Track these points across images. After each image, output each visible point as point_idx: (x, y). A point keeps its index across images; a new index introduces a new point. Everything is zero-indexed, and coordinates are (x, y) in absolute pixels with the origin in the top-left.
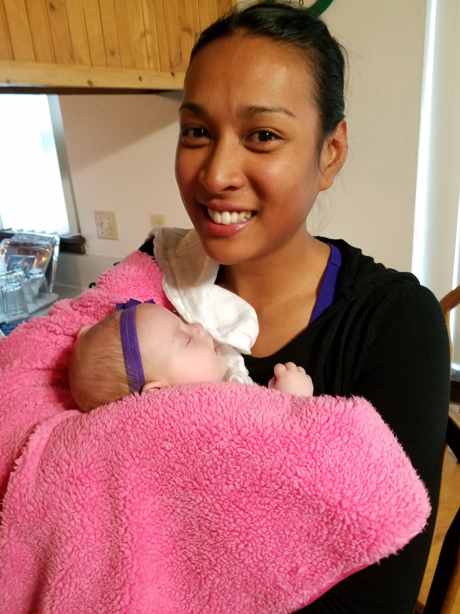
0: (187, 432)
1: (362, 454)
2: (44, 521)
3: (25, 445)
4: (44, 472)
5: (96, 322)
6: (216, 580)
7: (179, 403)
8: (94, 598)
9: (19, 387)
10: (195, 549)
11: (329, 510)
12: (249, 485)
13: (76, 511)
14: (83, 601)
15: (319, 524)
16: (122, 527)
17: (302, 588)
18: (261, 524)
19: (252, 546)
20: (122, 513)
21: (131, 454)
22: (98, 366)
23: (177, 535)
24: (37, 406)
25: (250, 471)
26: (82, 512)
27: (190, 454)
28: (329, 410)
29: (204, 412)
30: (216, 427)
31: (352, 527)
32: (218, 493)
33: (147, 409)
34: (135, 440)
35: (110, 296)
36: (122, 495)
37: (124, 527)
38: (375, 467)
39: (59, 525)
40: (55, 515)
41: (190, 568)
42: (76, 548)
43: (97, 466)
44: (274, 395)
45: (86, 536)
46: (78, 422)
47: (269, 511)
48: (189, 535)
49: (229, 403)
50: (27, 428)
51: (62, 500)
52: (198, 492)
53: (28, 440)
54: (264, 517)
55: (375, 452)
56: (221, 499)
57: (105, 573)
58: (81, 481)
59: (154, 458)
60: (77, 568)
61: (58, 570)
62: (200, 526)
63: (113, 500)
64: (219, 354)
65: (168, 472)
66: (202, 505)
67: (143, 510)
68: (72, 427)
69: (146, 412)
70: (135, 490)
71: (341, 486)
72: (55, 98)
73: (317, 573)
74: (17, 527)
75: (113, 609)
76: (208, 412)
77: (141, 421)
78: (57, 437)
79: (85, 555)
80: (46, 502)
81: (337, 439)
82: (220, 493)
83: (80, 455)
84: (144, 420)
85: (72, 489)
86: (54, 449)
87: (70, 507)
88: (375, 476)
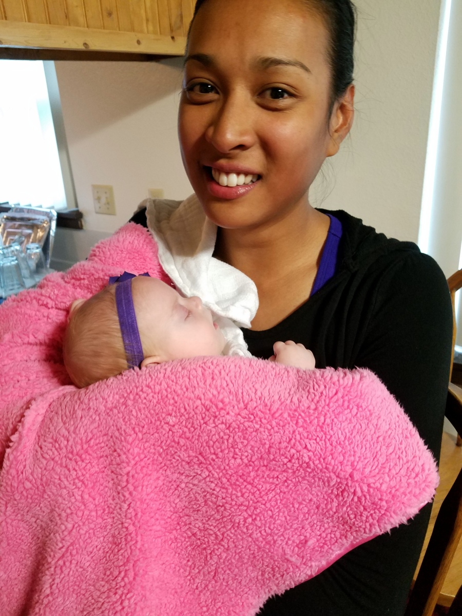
1: (371, 426)
2: (43, 497)
3: (20, 421)
4: (41, 448)
5: (89, 296)
6: (222, 555)
7: (181, 378)
8: (95, 575)
9: (10, 362)
10: (201, 524)
11: (340, 483)
12: (257, 459)
13: (76, 488)
14: (84, 579)
15: (329, 497)
16: (125, 503)
17: (311, 559)
18: (270, 498)
19: (260, 520)
20: (125, 489)
21: (134, 429)
22: (95, 342)
23: (181, 510)
24: (30, 382)
25: (258, 445)
26: (82, 489)
27: (195, 430)
28: (337, 383)
29: (208, 386)
30: (222, 401)
31: (363, 499)
32: (224, 468)
33: (149, 383)
34: (137, 415)
35: (104, 269)
36: (125, 471)
37: (128, 503)
38: (384, 439)
39: (58, 502)
40: (55, 491)
41: (195, 543)
42: (76, 525)
43: (97, 441)
44: (278, 369)
45: (86, 512)
46: (76, 397)
47: (277, 485)
48: (194, 511)
49: (233, 378)
50: (20, 403)
51: (62, 477)
52: (205, 466)
53: (23, 416)
54: (273, 490)
55: (384, 424)
56: (227, 474)
57: (107, 550)
58: (81, 457)
59: (158, 433)
60: (78, 545)
61: (58, 547)
62: (206, 501)
63: (115, 476)
64: (218, 328)
65: (173, 447)
66: (208, 479)
67: (147, 486)
68: (70, 403)
69: (148, 386)
70: (138, 465)
71: (352, 458)
73: (326, 544)
74: (15, 504)
75: (117, 586)
76: (213, 386)
77: (143, 395)
78: (53, 413)
79: (86, 532)
80: (44, 479)
81: (346, 412)
82: (227, 468)
83: (79, 430)
84: (145, 395)
85: (71, 465)
86: (51, 425)
87: (70, 484)
88: (384, 447)
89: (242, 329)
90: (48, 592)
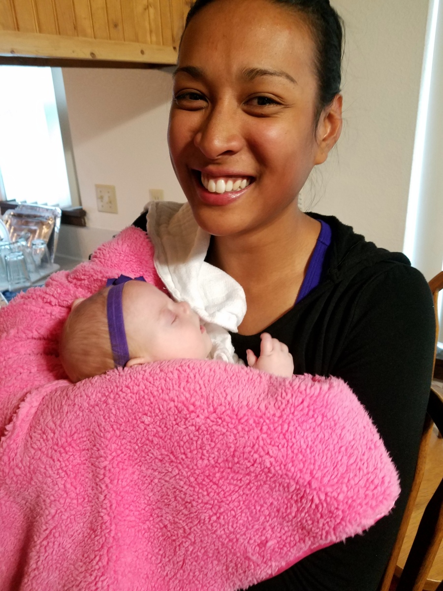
0: (166, 408)
2: (30, 483)
3: (15, 413)
4: (31, 438)
6: (189, 547)
7: (159, 379)
8: (76, 556)
9: (14, 354)
10: (171, 518)
11: (299, 489)
12: (222, 461)
13: (59, 477)
14: (65, 559)
15: (289, 502)
16: (102, 494)
17: (270, 560)
18: (233, 499)
19: (224, 518)
20: (102, 482)
21: (112, 426)
23: (154, 503)
24: (31, 374)
25: (223, 447)
26: (65, 478)
27: (168, 429)
29: (182, 389)
30: (194, 405)
31: (320, 507)
32: (193, 467)
33: (128, 384)
34: (116, 413)
35: (103, 271)
36: (103, 465)
37: (104, 494)
38: (346, 449)
39: (44, 489)
40: (41, 479)
41: (166, 534)
42: (59, 511)
43: (80, 435)
44: (252, 374)
45: (68, 500)
46: (64, 393)
47: (241, 487)
48: (166, 505)
49: (206, 381)
50: (19, 396)
51: (47, 466)
52: (175, 465)
53: (18, 408)
54: (237, 492)
56: (195, 473)
57: (86, 534)
58: (64, 449)
59: (134, 431)
60: (60, 529)
61: (43, 529)
62: (175, 497)
63: (95, 468)
65: (147, 445)
66: (178, 477)
67: (122, 479)
68: (59, 397)
69: (128, 387)
70: (114, 460)
71: (312, 467)
72: (59, 70)
73: (286, 546)
74: (6, 488)
75: (92, 568)
76: (186, 389)
77: (123, 395)
78: (45, 406)
79: (68, 517)
80: (32, 467)
81: (310, 421)
82: (195, 467)
83: (65, 425)
84: (125, 394)
85: (56, 456)
86: (41, 417)
87: (54, 473)
90: (34, 566)
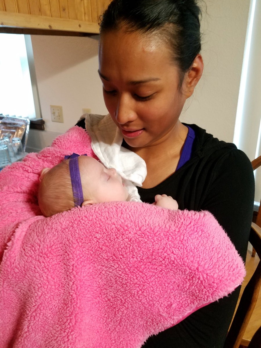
0: (110, 228)
1: (209, 242)
2: (25, 278)
3: (12, 235)
4: (24, 250)
5: (52, 166)
6: (124, 311)
7: (104, 212)
8: (53, 321)
9: (7, 202)
10: (113, 294)
11: (191, 272)
12: (145, 258)
13: (44, 272)
14: (47, 323)
15: (185, 280)
16: (71, 282)
17: (174, 315)
18: (152, 280)
19: (146, 292)
20: (71, 274)
21: (77, 240)
22: (57, 191)
23: (102, 286)
24: (18, 213)
25: (146, 250)
26: (47, 273)
27: (111, 241)
28: (191, 218)
29: (119, 218)
30: (127, 226)
31: (204, 282)
32: (127, 263)
33: (86, 215)
34: (79, 232)
35: (61, 151)
36: (72, 263)
37: (73, 281)
38: (216, 249)
39: (33, 280)
40: (32, 274)
41: (109, 305)
42: (44, 293)
43: (56, 247)
44: (158, 209)
45: (49, 286)
46: (45, 222)
47: (156, 273)
48: (109, 287)
49: (133, 213)
50: (12, 225)
51: (36, 266)
52: (116, 262)
53: (14, 232)
54: (153, 276)
55: (216, 241)
56: (129, 266)
57: (60, 307)
58: (47, 255)
59: (90, 243)
60: (44, 305)
61: (33, 305)
62: (116, 281)
63: (66, 266)
64: (125, 186)
65: (98, 251)
66: (118, 269)
68: (41, 225)
69: (86, 217)
70: (79, 260)
71: (198, 259)
73: (182, 307)
74: (9, 281)
75: (65, 327)
76: (122, 218)
77: (83, 222)
78: (31, 231)
79: (49, 297)
80: (26, 267)
81: (195, 234)
82: (129, 263)
83: (46, 241)
84: (84, 221)
85: (41, 260)
86: (30, 237)
87: (41, 270)
88: (216, 254)
89: (137, 187)
90: (26, 330)
